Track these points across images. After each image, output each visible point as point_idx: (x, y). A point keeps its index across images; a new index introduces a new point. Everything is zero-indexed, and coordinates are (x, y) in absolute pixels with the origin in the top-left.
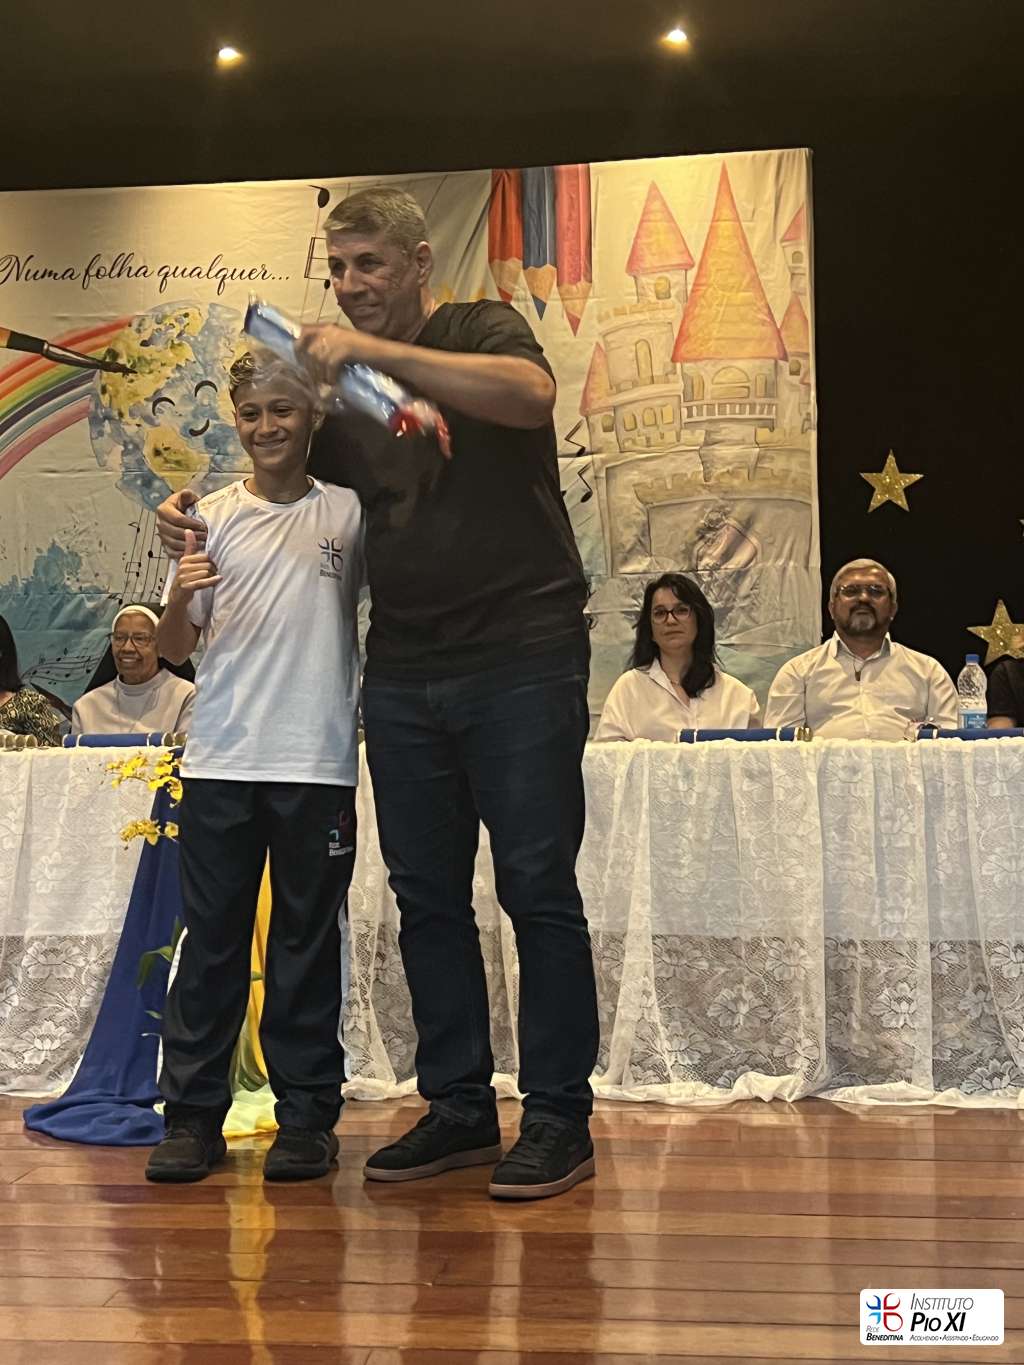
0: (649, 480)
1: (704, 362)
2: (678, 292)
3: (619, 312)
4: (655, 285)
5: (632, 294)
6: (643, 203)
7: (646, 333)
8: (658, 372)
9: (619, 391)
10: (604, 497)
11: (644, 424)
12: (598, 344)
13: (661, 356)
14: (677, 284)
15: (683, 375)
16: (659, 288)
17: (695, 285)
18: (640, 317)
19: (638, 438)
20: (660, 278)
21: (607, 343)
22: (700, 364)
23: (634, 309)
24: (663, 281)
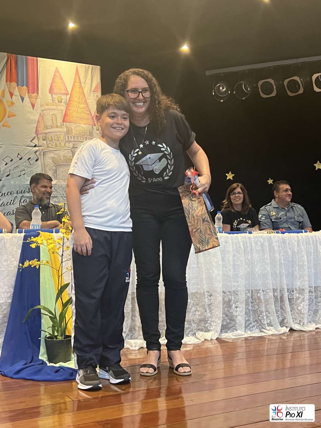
0: (56, 157)
1: (72, 123)
2: (64, 102)
3: (47, 105)
4: (58, 98)
7: (55, 112)
8: (59, 124)
9: (47, 129)
10: (42, 160)
11: (55, 140)
12: (40, 114)
13: (60, 120)
14: (64, 99)
15: (66, 126)
16: (58, 99)
17: (69, 100)
18: (53, 107)
19: (53, 144)
20: (59, 96)
21: (43, 113)
22: (71, 124)
24: (60, 97)
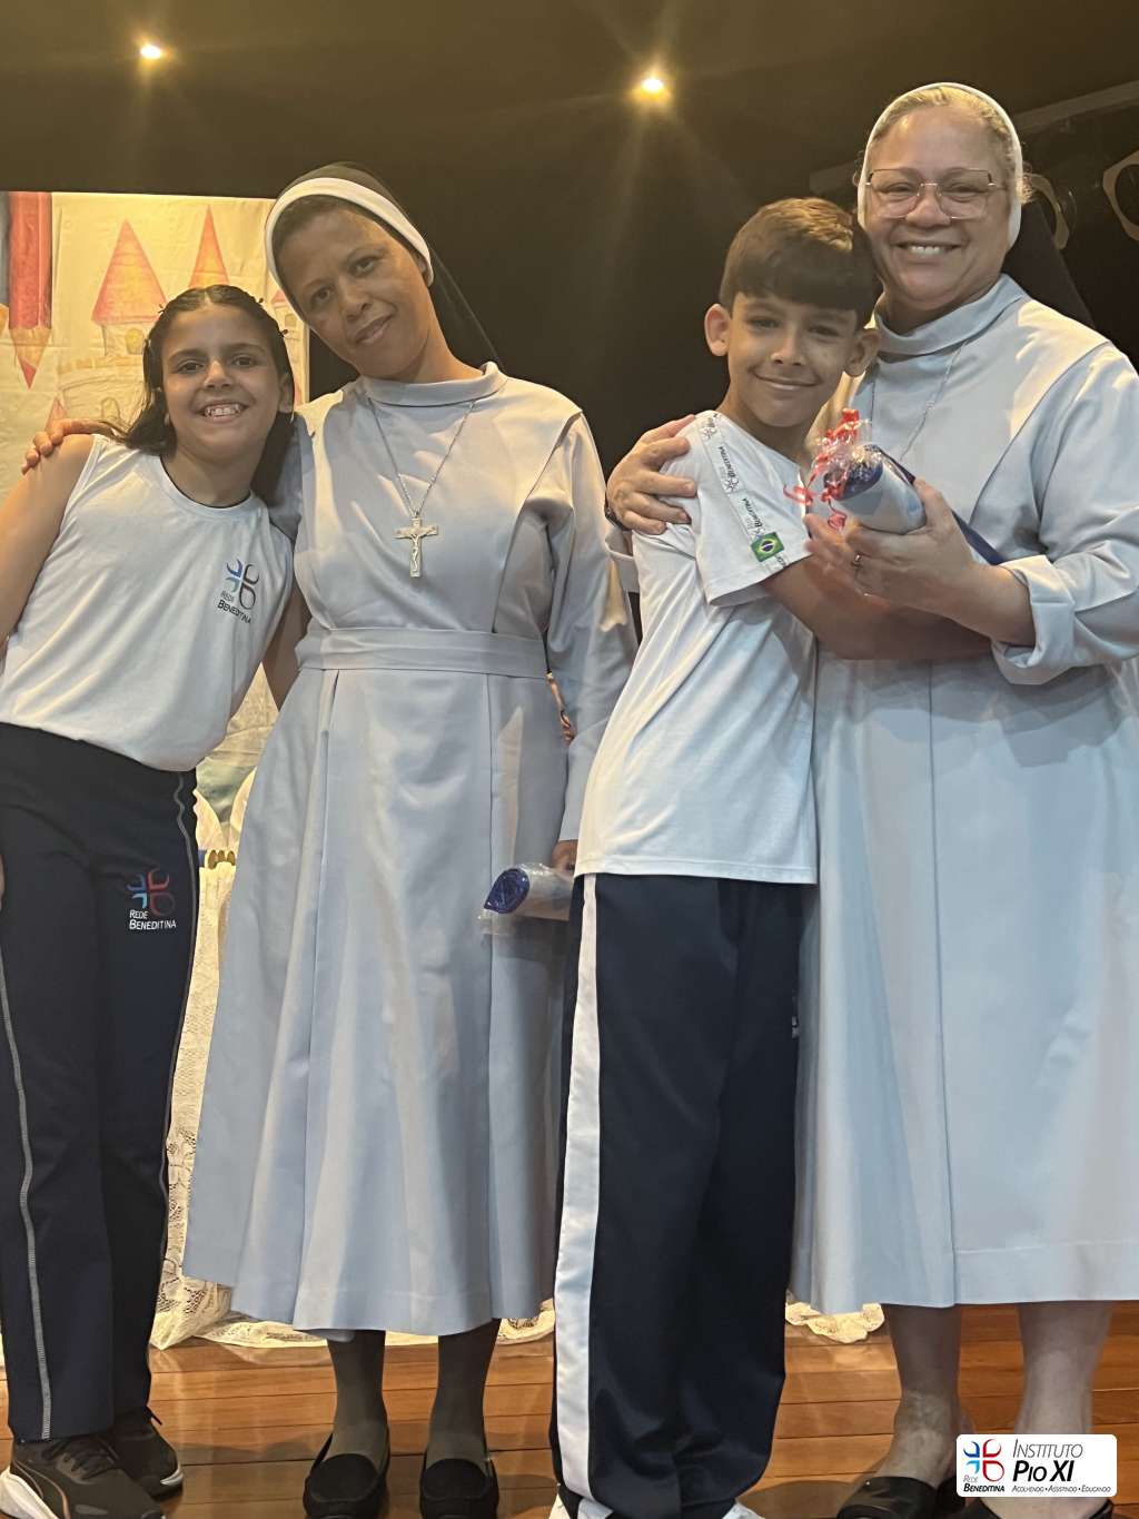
3: (83, 365)
4: (126, 337)
5: (97, 345)
6: (114, 245)
7: (113, 390)
12: (56, 400)
16: (131, 341)
18: (109, 372)
20: (131, 330)
21: (66, 399)
23: (102, 363)
24: (136, 334)
